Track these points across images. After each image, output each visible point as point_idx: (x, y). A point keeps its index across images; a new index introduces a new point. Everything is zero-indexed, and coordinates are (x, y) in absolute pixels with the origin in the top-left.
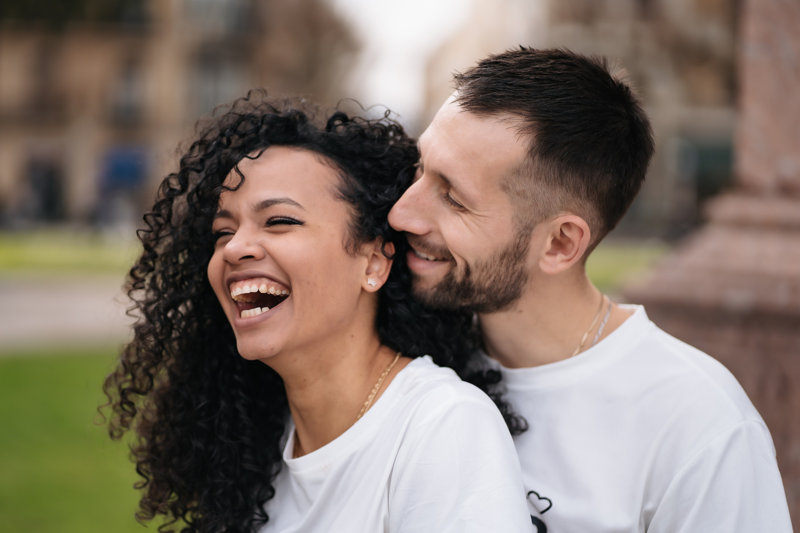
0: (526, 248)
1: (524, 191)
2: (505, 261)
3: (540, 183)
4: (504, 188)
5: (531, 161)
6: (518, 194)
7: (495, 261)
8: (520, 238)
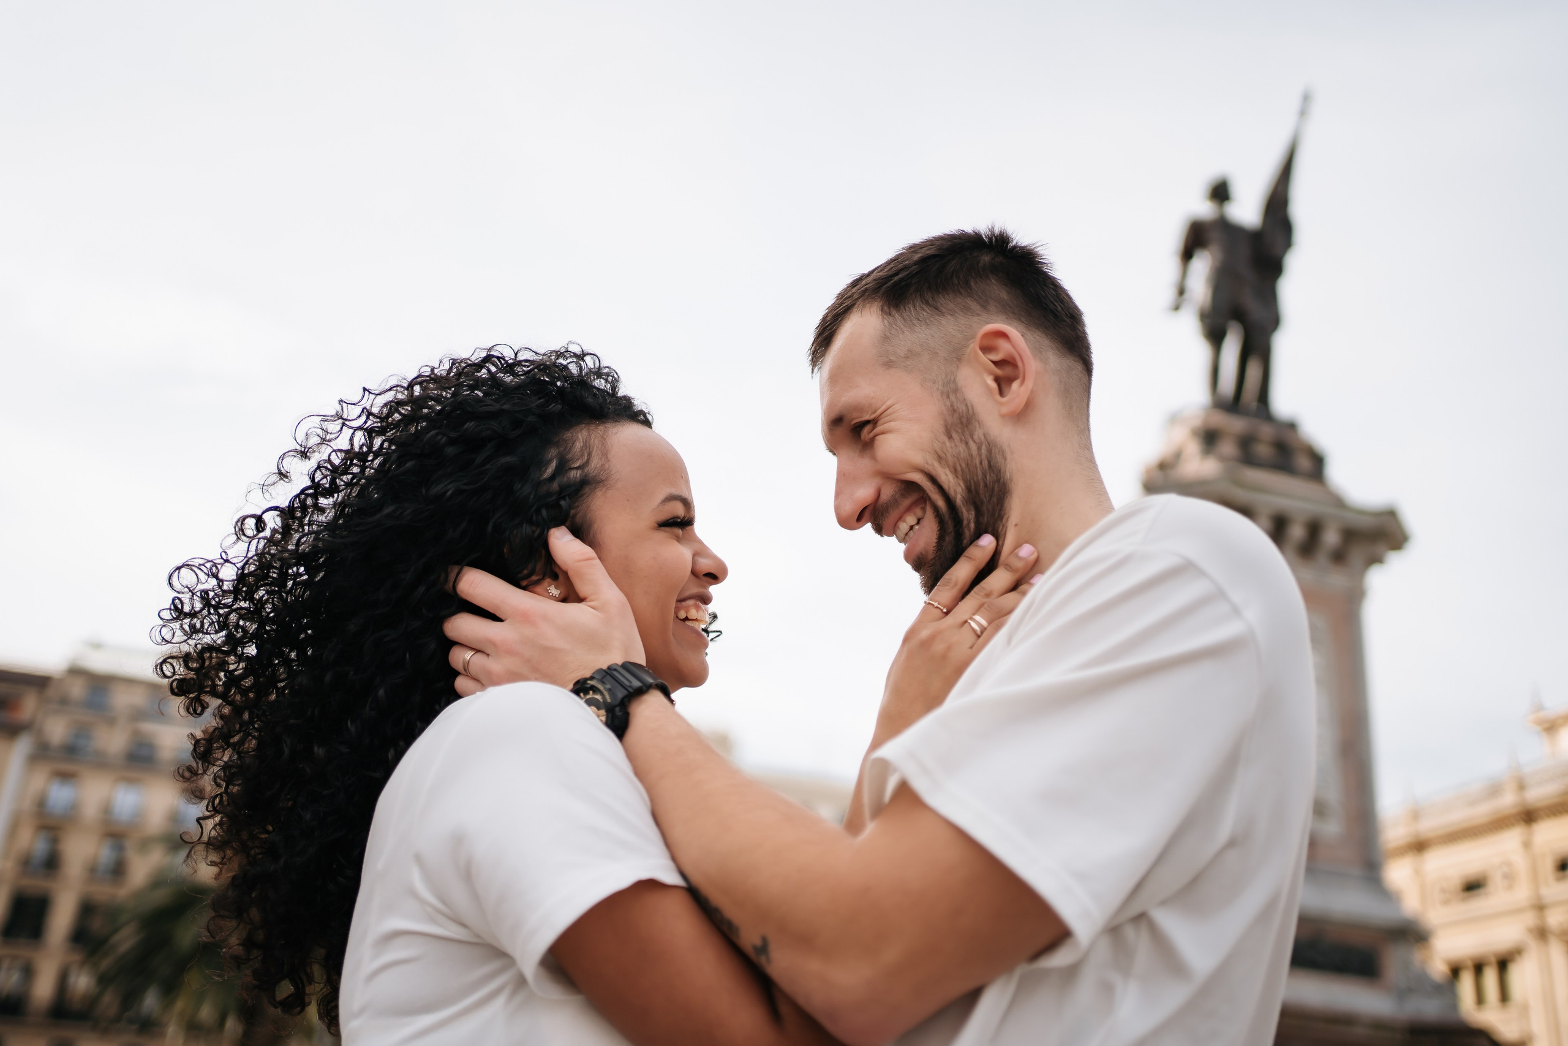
0: (967, 405)
1: (910, 351)
2: (954, 435)
3: (918, 329)
4: (889, 364)
5: (891, 319)
6: (906, 358)
7: (944, 443)
8: (948, 397)
